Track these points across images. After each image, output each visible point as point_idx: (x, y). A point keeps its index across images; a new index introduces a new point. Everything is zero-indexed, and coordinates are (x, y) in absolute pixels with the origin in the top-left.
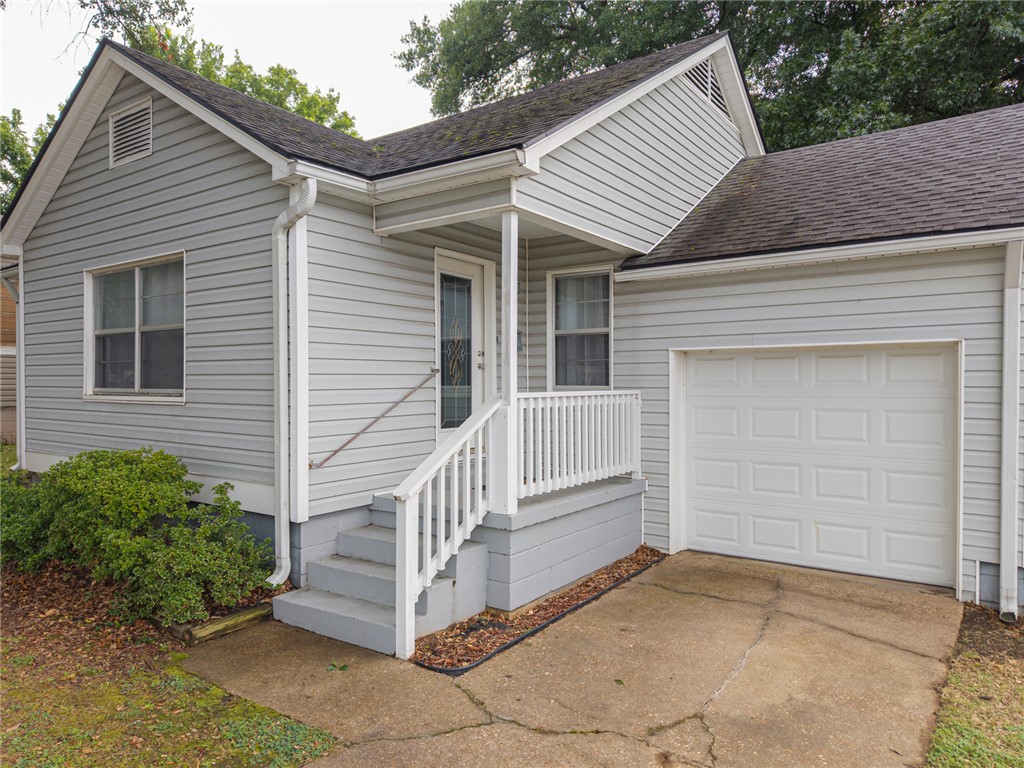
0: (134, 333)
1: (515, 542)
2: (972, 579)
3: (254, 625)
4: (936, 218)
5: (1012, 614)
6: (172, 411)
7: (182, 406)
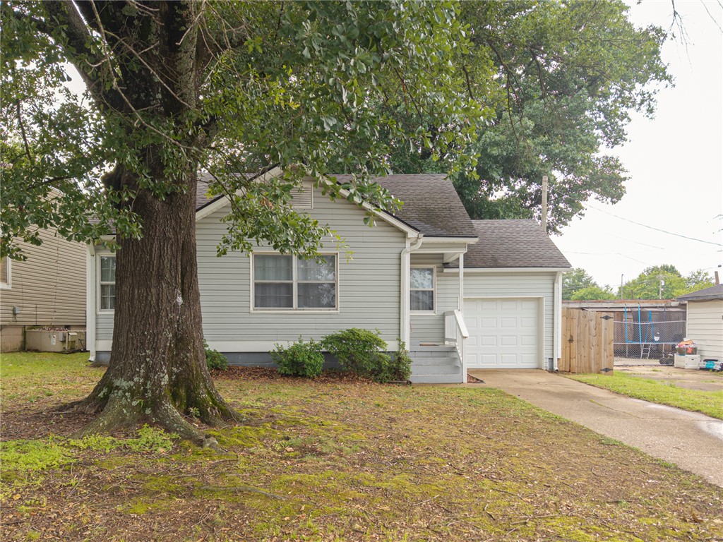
0: (292, 284)
2: (546, 363)
4: (537, 262)
6: (329, 316)
7: (337, 314)
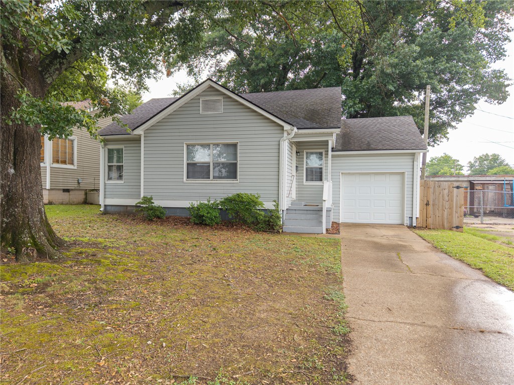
0: (210, 163)
1: (331, 213)
2: (407, 221)
4: (401, 146)
5: (415, 226)
6: (232, 185)
7: (237, 183)
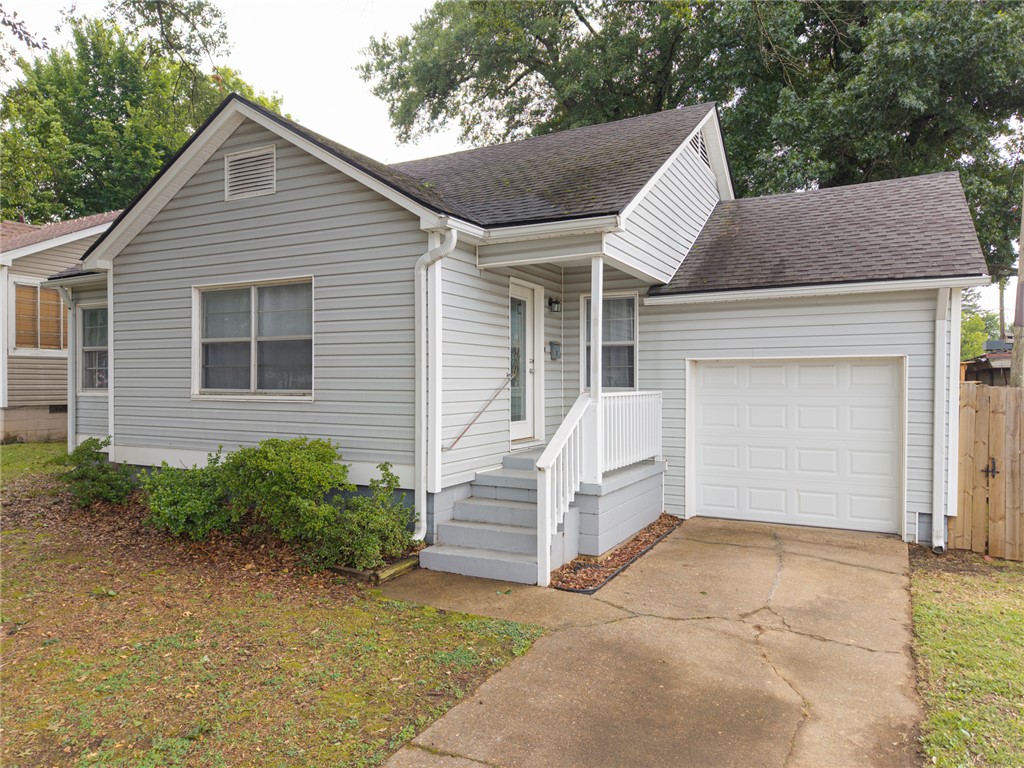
0: (249, 342)
1: (603, 505)
2: (913, 526)
3: (409, 572)
4: (888, 267)
5: (941, 547)
7: (310, 404)
